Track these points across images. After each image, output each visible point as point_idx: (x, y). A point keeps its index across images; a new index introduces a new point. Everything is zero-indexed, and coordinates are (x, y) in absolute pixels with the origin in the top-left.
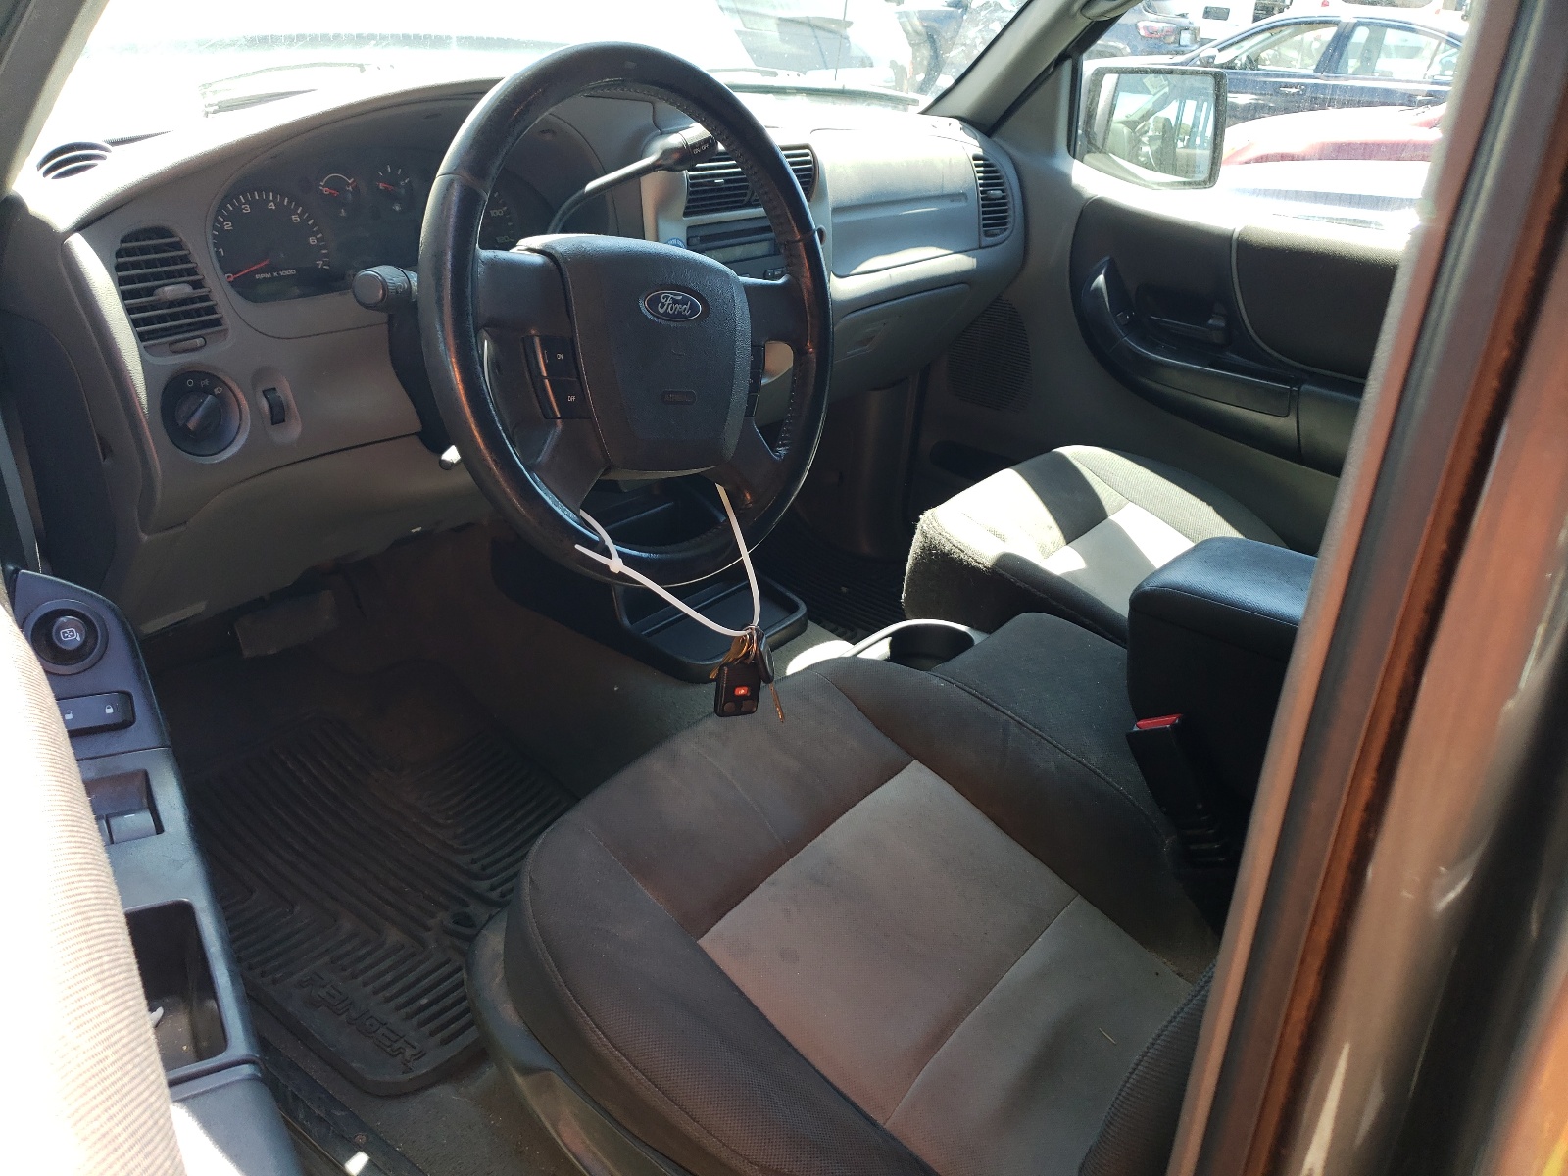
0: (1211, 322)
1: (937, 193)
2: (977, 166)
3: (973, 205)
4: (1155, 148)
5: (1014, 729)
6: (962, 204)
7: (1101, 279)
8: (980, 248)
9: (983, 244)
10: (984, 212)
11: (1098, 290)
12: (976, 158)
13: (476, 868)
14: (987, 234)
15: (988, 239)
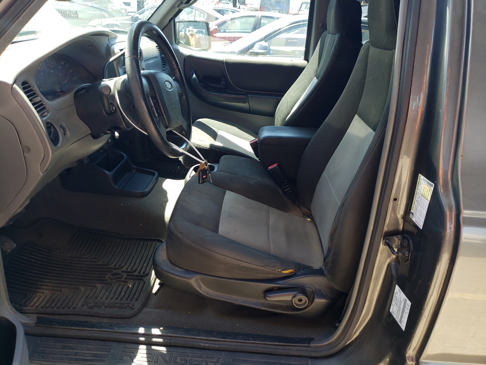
0: (222, 83)
1: (152, 57)
2: (158, 49)
3: (159, 59)
4: (184, 41)
5: (242, 178)
6: (157, 59)
7: (194, 75)
8: (164, 71)
9: (164, 69)
10: (162, 61)
11: (195, 79)
12: (157, 47)
13: (106, 263)
14: (164, 67)
15: (165, 68)
